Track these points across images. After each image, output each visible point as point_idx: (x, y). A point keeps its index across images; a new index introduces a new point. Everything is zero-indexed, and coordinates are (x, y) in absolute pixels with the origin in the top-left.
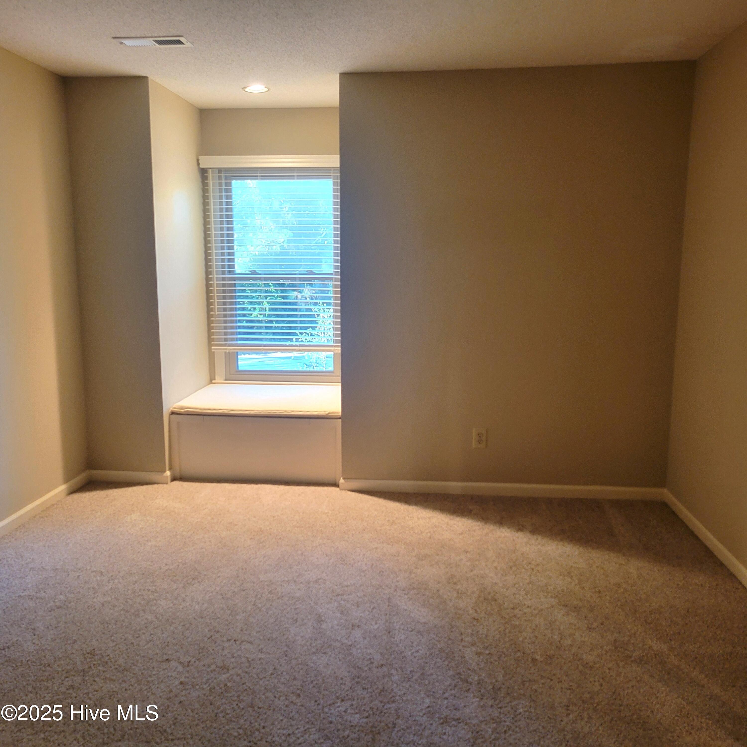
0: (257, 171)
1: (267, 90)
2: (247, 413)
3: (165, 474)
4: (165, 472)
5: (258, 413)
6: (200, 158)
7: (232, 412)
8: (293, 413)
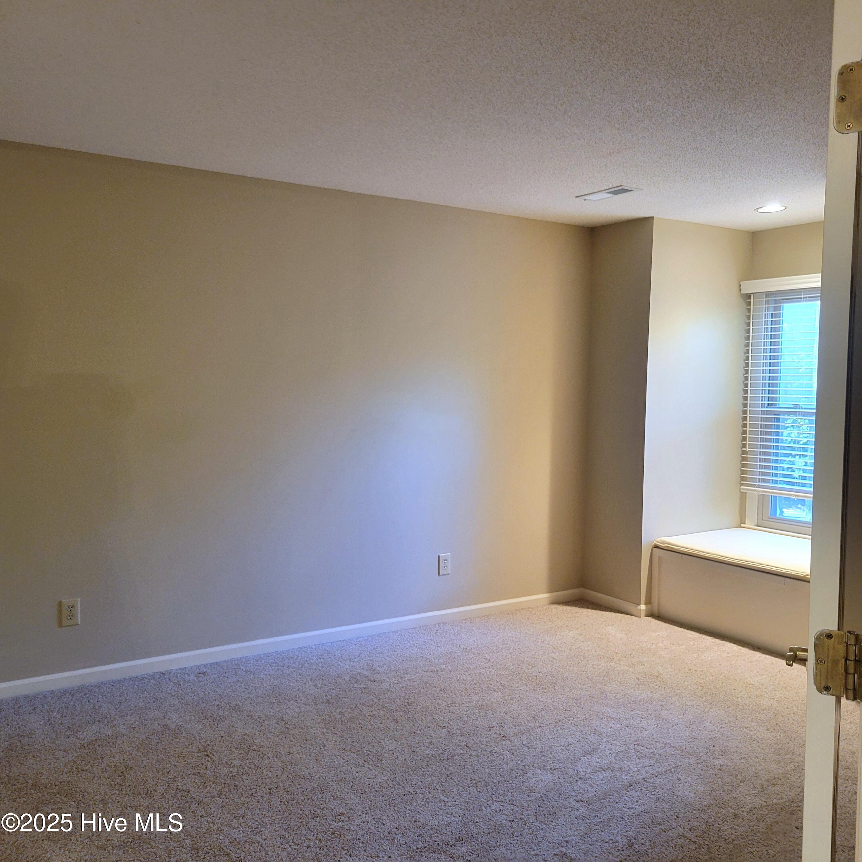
0: (801, 292)
1: (784, 208)
2: (722, 558)
3: (639, 607)
4: (639, 605)
5: (732, 561)
6: (742, 283)
7: (707, 555)
8: (767, 568)
